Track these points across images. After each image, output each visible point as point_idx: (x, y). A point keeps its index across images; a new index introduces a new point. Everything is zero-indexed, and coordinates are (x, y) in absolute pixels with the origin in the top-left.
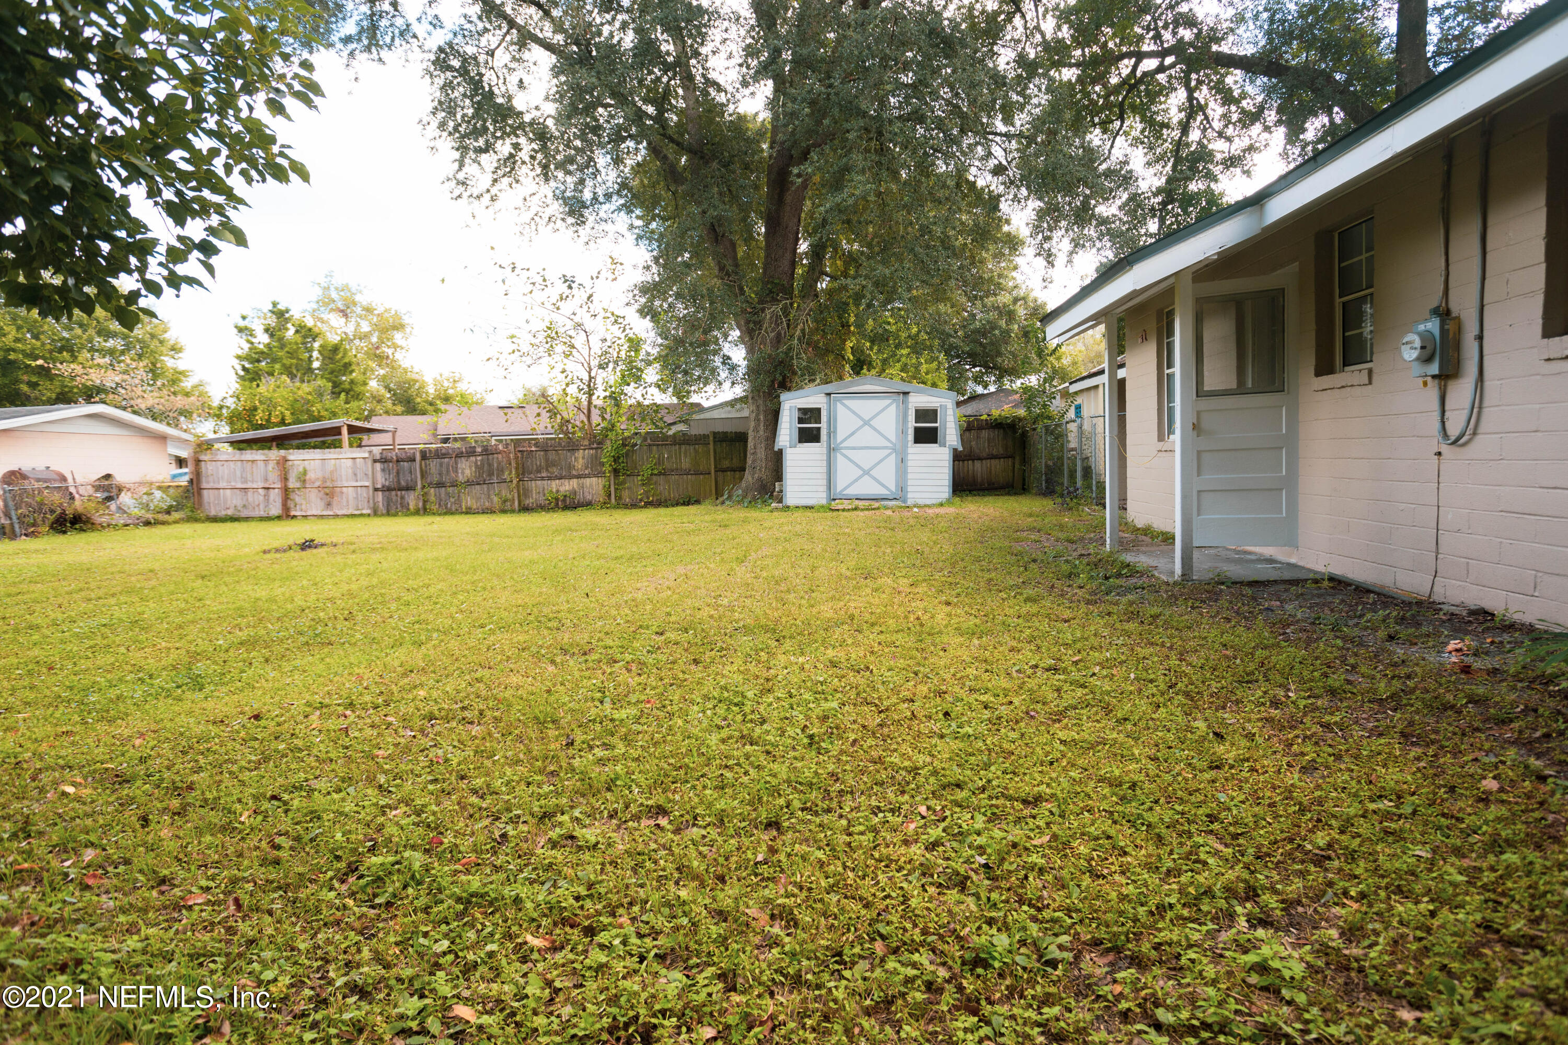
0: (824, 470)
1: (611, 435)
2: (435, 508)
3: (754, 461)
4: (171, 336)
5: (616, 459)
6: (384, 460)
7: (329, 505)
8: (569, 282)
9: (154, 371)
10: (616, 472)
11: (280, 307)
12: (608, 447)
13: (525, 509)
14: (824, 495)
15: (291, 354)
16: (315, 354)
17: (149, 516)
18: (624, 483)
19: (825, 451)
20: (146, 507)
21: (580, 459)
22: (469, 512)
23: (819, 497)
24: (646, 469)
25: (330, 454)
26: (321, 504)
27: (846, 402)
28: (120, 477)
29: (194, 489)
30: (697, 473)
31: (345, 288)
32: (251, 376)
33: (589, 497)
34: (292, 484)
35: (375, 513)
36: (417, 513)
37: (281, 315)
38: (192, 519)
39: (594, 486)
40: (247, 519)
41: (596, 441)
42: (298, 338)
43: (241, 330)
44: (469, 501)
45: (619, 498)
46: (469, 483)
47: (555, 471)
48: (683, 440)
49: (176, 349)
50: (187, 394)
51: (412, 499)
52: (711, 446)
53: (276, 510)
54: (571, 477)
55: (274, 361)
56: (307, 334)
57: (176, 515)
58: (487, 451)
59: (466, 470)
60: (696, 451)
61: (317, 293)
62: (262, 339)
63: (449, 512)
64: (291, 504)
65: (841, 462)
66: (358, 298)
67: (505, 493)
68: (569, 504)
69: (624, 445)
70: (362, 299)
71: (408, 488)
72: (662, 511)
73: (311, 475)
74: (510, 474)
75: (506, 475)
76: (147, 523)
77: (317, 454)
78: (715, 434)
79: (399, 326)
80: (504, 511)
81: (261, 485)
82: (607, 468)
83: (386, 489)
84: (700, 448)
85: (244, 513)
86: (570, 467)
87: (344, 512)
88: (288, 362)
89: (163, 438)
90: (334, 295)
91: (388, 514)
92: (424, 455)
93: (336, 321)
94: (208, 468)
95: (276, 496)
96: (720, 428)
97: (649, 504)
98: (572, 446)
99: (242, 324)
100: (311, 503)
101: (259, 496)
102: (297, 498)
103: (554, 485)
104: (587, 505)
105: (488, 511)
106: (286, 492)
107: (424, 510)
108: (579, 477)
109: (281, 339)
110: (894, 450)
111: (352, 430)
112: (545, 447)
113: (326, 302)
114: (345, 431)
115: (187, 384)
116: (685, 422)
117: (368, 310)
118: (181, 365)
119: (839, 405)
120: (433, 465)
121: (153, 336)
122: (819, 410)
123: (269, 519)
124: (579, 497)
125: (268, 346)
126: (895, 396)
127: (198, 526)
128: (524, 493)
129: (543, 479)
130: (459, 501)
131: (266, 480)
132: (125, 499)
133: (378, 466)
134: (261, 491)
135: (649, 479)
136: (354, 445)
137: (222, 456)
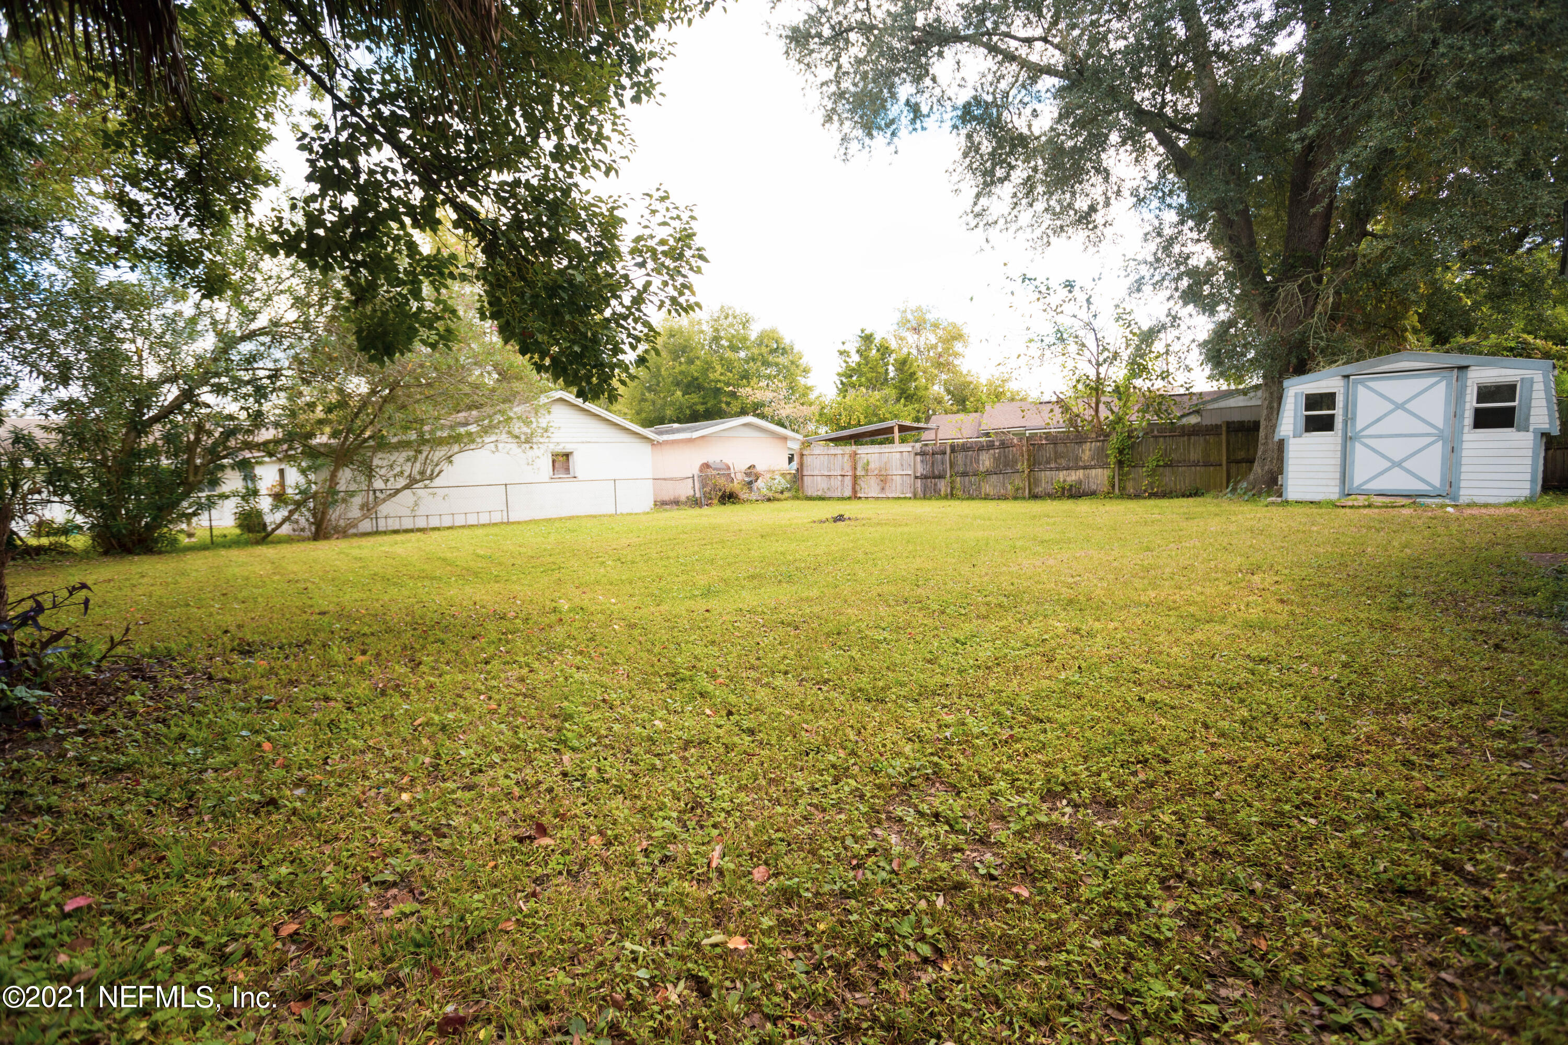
0: (1338, 461)
1: (1119, 428)
2: (960, 493)
3: (1265, 452)
4: (803, 362)
5: (1121, 452)
6: (923, 454)
7: (883, 489)
8: (1069, 285)
9: (792, 388)
10: (1120, 463)
11: (868, 332)
12: (1114, 438)
13: (1035, 497)
14: (1337, 490)
15: (872, 369)
16: (891, 368)
17: (770, 494)
18: (1128, 473)
19: (1339, 440)
20: (770, 488)
21: (1087, 452)
22: (987, 498)
23: (1331, 492)
24: (1151, 462)
25: (886, 448)
26: (878, 488)
27: (1370, 384)
28: (760, 468)
29: (798, 478)
30: (1207, 464)
31: (919, 309)
32: (844, 389)
33: (1094, 487)
34: (860, 472)
35: (915, 497)
36: (946, 497)
37: (868, 339)
38: (796, 498)
39: (1100, 477)
40: (830, 498)
41: (1102, 435)
42: (878, 356)
43: (841, 353)
44: (987, 488)
45: (1122, 489)
46: (988, 473)
47: (1063, 462)
48: (1194, 431)
49: (806, 371)
50: (811, 404)
51: (943, 485)
52: (1224, 437)
53: (848, 492)
54: (1077, 468)
55: (861, 376)
56: (884, 350)
57: (786, 494)
58: (1004, 445)
59: (986, 461)
60: (1207, 442)
61: (897, 317)
62: (856, 358)
63: (971, 498)
64: (858, 488)
65: (1359, 451)
66: (928, 316)
67: (1020, 484)
68: (1074, 493)
69: (1129, 437)
70: (930, 317)
71: (941, 477)
72: (1164, 503)
73: (872, 466)
74: (1022, 466)
75: (1019, 466)
76: (769, 500)
77: (876, 449)
78: (1228, 424)
79: (957, 336)
80: (1015, 498)
81: (840, 473)
82: (1112, 460)
83: (924, 477)
84: (1212, 439)
85: (828, 494)
86: (1077, 459)
87: (893, 496)
88: (869, 375)
89: (785, 438)
90: (910, 317)
91: (925, 498)
92: (953, 449)
93: (911, 338)
94: (808, 460)
95: (848, 481)
96: (1236, 418)
97: (1153, 495)
98: (1080, 438)
99: (842, 348)
100: (870, 487)
101: (836, 482)
102: (861, 483)
103: (1062, 475)
104: (1091, 494)
105: (1004, 498)
106: (855, 478)
107: (952, 496)
108: (1085, 468)
109: (866, 358)
110: (1440, 436)
111: (903, 429)
112: (1053, 440)
113: (903, 322)
114: (896, 430)
115: (812, 396)
116: (1197, 412)
117: (936, 326)
118: (809, 382)
119: (1360, 388)
120: (960, 457)
121: (792, 363)
122: (1332, 396)
123: (843, 499)
124: (1085, 487)
125: (859, 364)
126: (1446, 373)
127: (797, 502)
128: (1033, 482)
129: (1051, 469)
130: (979, 488)
131: (842, 469)
132: (760, 483)
133: (919, 458)
134: (839, 478)
135: (1154, 470)
136: (903, 441)
137: (817, 452)
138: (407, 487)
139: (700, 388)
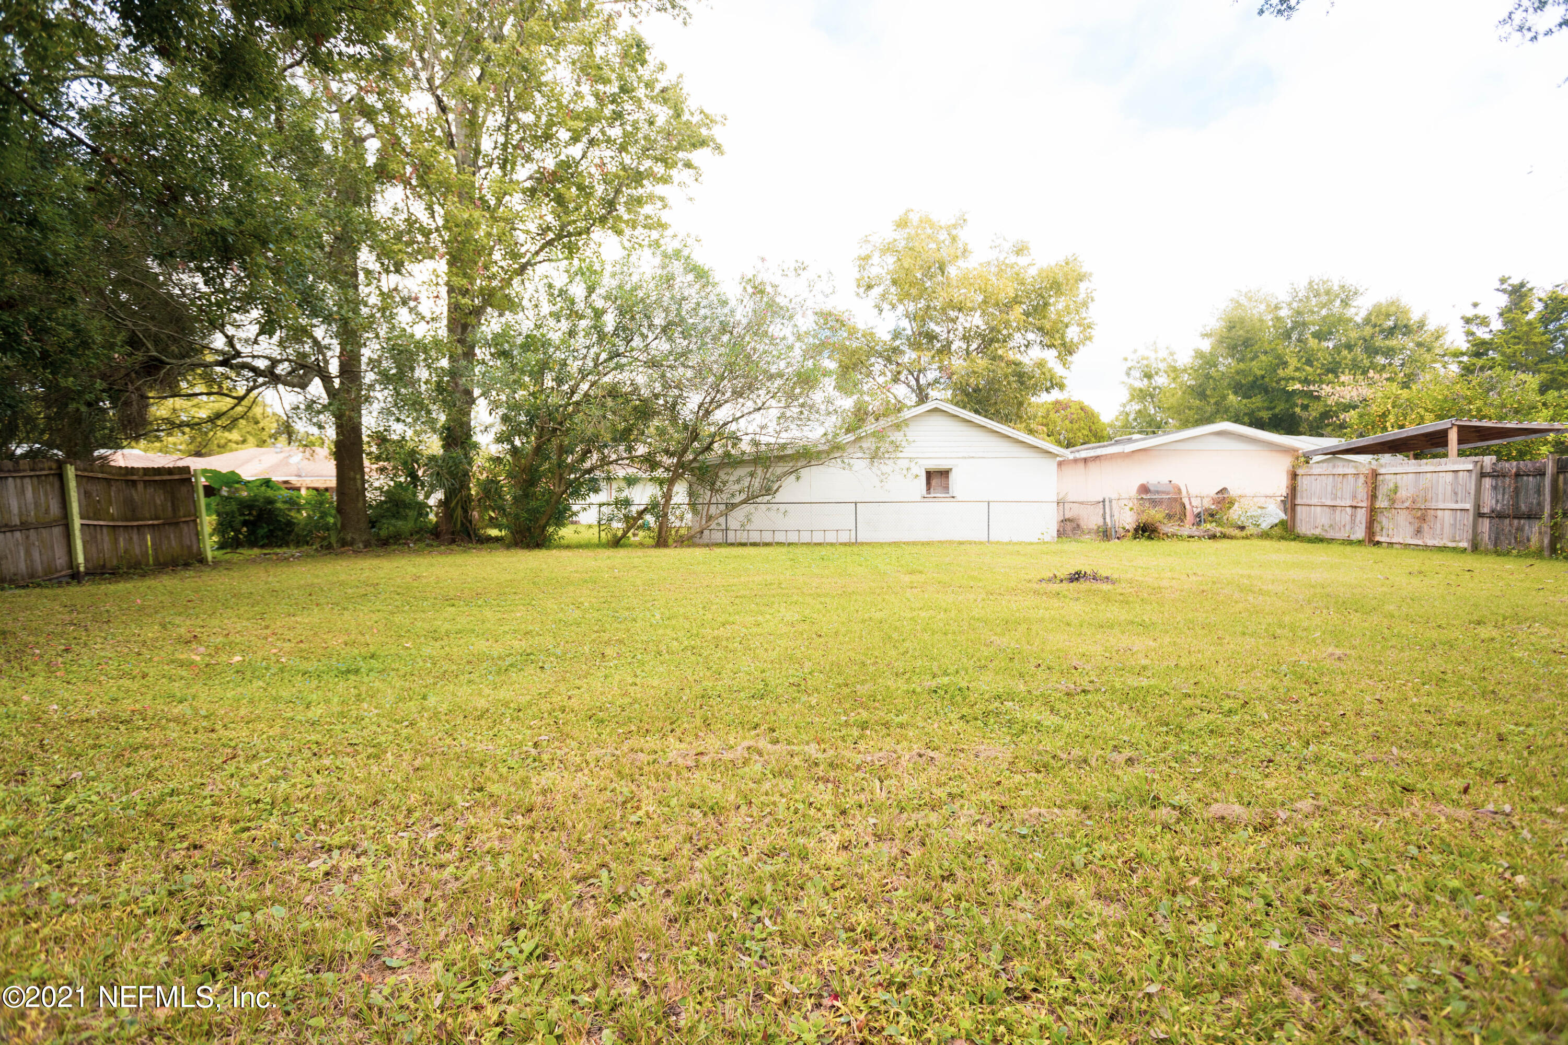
6: (1497, 474)
7: (1419, 531)
25: (1427, 465)
26: (1410, 530)
29: (1289, 505)
34: (1381, 503)
35: (1476, 548)
38: (1283, 538)
40: (1331, 541)
51: (1535, 533)
53: (1360, 533)
64: (1377, 527)
71: (1530, 516)
73: (1402, 493)
77: (1414, 466)
81: (1349, 503)
83: (1494, 515)
85: (1329, 535)
87: (1437, 543)
91: (1496, 551)
94: (1305, 481)
95: (1362, 515)
100: (1396, 528)
101: (1344, 517)
102: (1383, 520)
106: (1373, 513)
111: (1465, 432)
114: (1453, 436)
123: (1349, 542)
131: (1354, 497)
133: (1486, 482)
134: (1349, 510)
136: (1461, 454)
137: (1317, 470)
138: (744, 502)
139: (1266, 390)
